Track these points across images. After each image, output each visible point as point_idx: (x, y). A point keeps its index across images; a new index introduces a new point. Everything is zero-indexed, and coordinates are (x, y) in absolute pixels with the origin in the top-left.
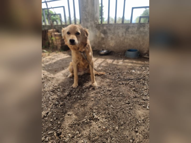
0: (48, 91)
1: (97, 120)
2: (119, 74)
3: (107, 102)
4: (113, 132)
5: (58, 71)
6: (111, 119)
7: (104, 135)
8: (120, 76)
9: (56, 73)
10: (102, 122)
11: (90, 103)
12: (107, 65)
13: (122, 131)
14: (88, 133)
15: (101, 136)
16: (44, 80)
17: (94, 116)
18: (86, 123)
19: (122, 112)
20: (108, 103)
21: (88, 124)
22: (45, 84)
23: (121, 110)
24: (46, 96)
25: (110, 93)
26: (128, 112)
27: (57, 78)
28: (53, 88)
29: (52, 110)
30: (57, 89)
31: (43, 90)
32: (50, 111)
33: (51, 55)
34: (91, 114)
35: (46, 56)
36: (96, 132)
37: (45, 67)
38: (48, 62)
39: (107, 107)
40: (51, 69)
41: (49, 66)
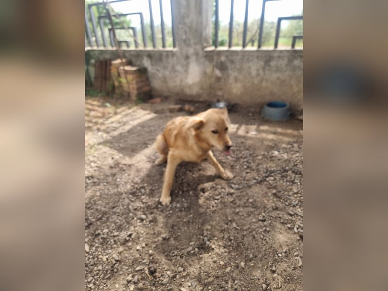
0: (126, 193)
1: (210, 249)
2: (248, 158)
3: (227, 217)
4: (237, 271)
5: (136, 149)
6: (233, 249)
7: (222, 275)
8: (250, 163)
9: (134, 156)
10: (218, 254)
13: (251, 270)
14: (197, 272)
15: (217, 277)
16: (114, 169)
17: (205, 244)
18: (192, 254)
19: (252, 237)
20: (228, 220)
21: (196, 255)
22: (117, 178)
23: (250, 232)
24: (123, 203)
25: (231, 200)
26: (262, 237)
27: (137, 167)
28: (132, 186)
29: (136, 228)
30: (140, 188)
31: (116, 190)
32: (135, 231)
33: (120, 113)
34: (200, 238)
35: (111, 115)
36: (209, 270)
37: (113, 140)
38: (117, 130)
39: (226, 226)
40: (125, 146)
41: (121, 139)
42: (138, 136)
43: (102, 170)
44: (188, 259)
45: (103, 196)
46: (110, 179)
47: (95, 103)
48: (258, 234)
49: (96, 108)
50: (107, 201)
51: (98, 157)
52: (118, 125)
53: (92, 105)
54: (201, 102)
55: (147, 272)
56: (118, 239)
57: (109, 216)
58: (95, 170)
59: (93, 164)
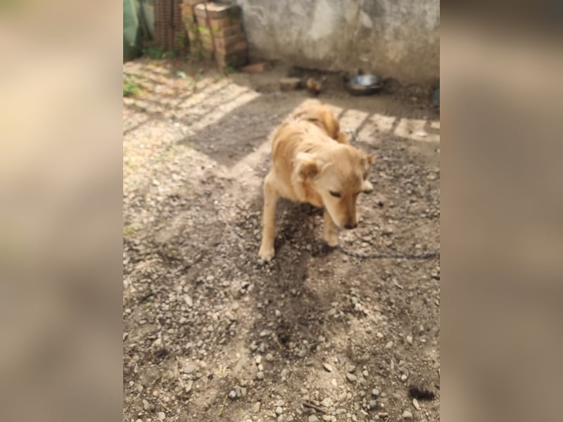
0: (230, 224)
1: (361, 315)
2: (413, 177)
3: (384, 270)
4: (401, 348)
5: (236, 154)
6: (395, 316)
7: (381, 351)
8: (416, 185)
9: (233, 164)
10: (373, 322)
11: (341, 268)
12: (378, 137)
13: (422, 348)
14: (345, 345)
15: (374, 354)
16: (207, 185)
17: (353, 306)
18: (335, 319)
19: (422, 302)
20: (385, 274)
21: (341, 321)
22: (214, 200)
23: (419, 294)
24: (229, 239)
25: (389, 243)
26: (438, 303)
27: (241, 183)
28: (238, 213)
29: (253, 277)
30: (250, 218)
31: (215, 219)
32: (251, 281)
33: (203, 89)
34: (346, 298)
35: (188, 93)
36: (362, 343)
37: (198, 138)
38: (202, 120)
39: (383, 283)
40: (218, 147)
41: (209, 136)
42: (235, 131)
43: (190, 186)
44: (331, 325)
45: (198, 227)
46: (204, 201)
47: (159, 70)
48: (432, 298)
49: (163, 79)
50: (205, 235)
51: (181, 166)
53: (156, 74)
54: (332, 73)
55: (276, 339)
56: (230, 291)
57: (212, 257)
58: (180, 186)
59: (175, 177)
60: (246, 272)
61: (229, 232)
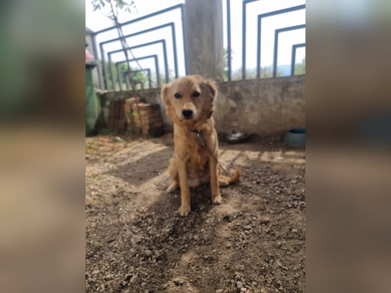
0: (128, 224)
2: (279, 183)
3: (266, 252)
5: (145, 178)
9: (141, 184)
11: (225, 254)
12: (249, 162)
16: (117, 198)
20: (268, 256)
22: (120, 208)
24: (123, 236)
25: (268, 230)
27: (144, 195)
28: (137, 215)
29: (138, 269)
30: (146, 218)
31: (116, 221)
32: (135, 273)
33: (130, 146)
35: (120, 148)
37: (119, 170)
38: (125, 161)
39: (267, 265)
40: (132, 174)
41: (128, 168)
42: (147, 165)
43: (103, 199)
45: (99, 227)
46: (111, 209)
50: (103, 234)
51: (101, 186)
52: (127, 156)
57: (103, 253)
58: (94, 199)
59: (93, 193)
60: (132, 265)
61: (125, 230)
